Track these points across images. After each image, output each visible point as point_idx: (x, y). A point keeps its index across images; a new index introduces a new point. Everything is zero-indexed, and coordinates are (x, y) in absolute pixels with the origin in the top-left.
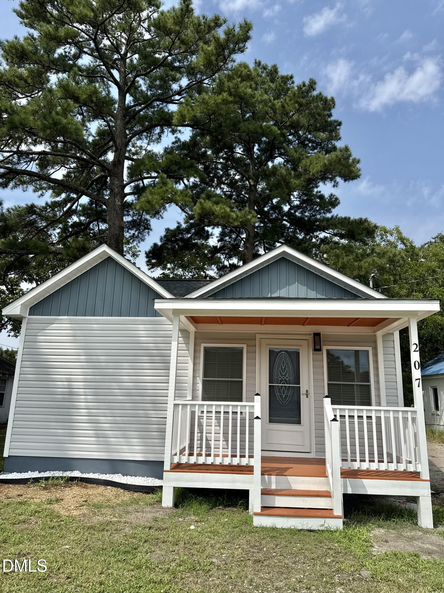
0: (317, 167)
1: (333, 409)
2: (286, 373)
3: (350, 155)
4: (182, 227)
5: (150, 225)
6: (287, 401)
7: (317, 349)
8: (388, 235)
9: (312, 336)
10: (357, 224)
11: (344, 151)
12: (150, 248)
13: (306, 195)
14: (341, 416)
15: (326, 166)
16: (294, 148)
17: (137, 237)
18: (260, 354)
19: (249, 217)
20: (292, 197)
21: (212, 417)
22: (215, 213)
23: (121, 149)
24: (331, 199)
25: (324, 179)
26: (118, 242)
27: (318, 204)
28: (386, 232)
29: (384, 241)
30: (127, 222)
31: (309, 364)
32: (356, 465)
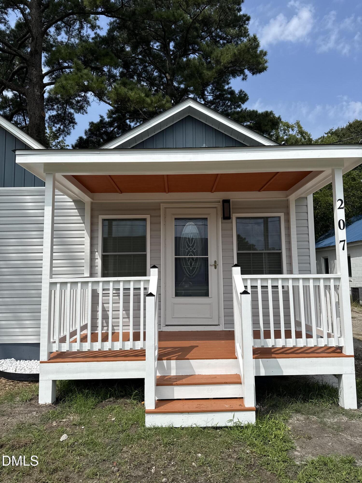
0: (227, 57)
1: (243, 279)
2: (194, 243)
3: (258, 45)
4: (105, 121)
5: (74, 119)
6: (194, 274)
7: (226, 217)
8: (290, 130)
9: (221, 204)
10: (263, 117)
11: (252, 41)
12: (76, 142)
13: (219, 90)
14: (252, 287)
15: (236, 56)
16: (207, 43)
17: (63, 131)
18: (165, 225)
19: (164, 102)
20: (206, 93)
21: (109, 293)
22: (131, 99)
23: (37, 38)
24: (240, 95)
25: (234, 74)
26: (39, 132)
27: (229, 100)
28: (288, 126)
29: (286, 135)
30: (52, 115)
31: (217, 234)
32: (270, 343)
